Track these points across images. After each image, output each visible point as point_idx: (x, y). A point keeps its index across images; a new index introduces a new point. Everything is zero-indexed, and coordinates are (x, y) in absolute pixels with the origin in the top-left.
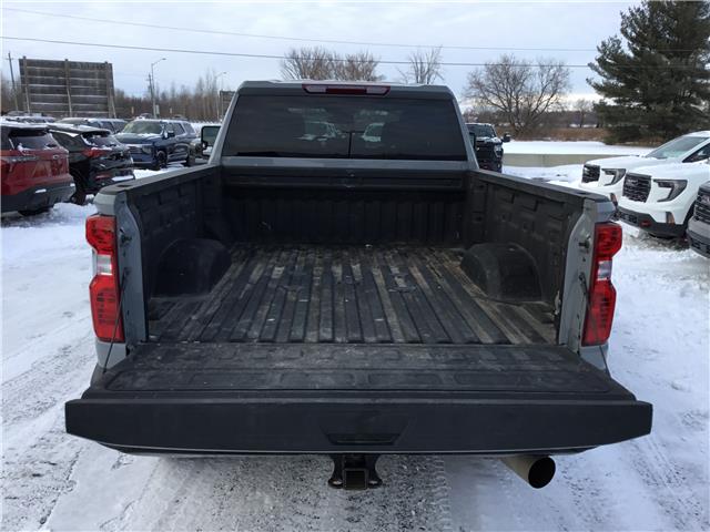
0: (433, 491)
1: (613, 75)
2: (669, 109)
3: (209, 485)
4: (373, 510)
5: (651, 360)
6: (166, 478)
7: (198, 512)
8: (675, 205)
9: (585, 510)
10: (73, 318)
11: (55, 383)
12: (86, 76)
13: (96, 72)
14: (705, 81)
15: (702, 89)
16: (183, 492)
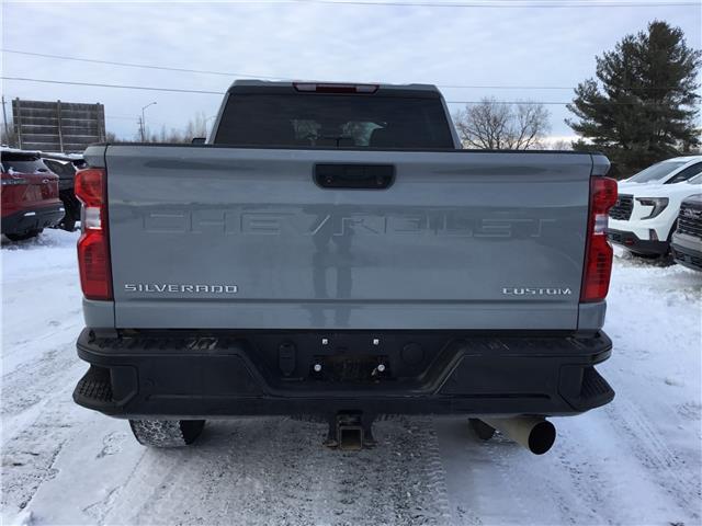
0: (429, 474)
1: (590, 116)
2: (646, 147)
3: (197, 473)
4: (368, 493)
5: (642, 359)
6: (153, 465)
7: (186, 496)
8: (657, 222)
9: (585, 491)
10: (59, 327)
11: (40, 383)
12: (77, 116)
13: (88, 112)
14: (679, 122)
15: (676, 129)
16: (170, 478)
